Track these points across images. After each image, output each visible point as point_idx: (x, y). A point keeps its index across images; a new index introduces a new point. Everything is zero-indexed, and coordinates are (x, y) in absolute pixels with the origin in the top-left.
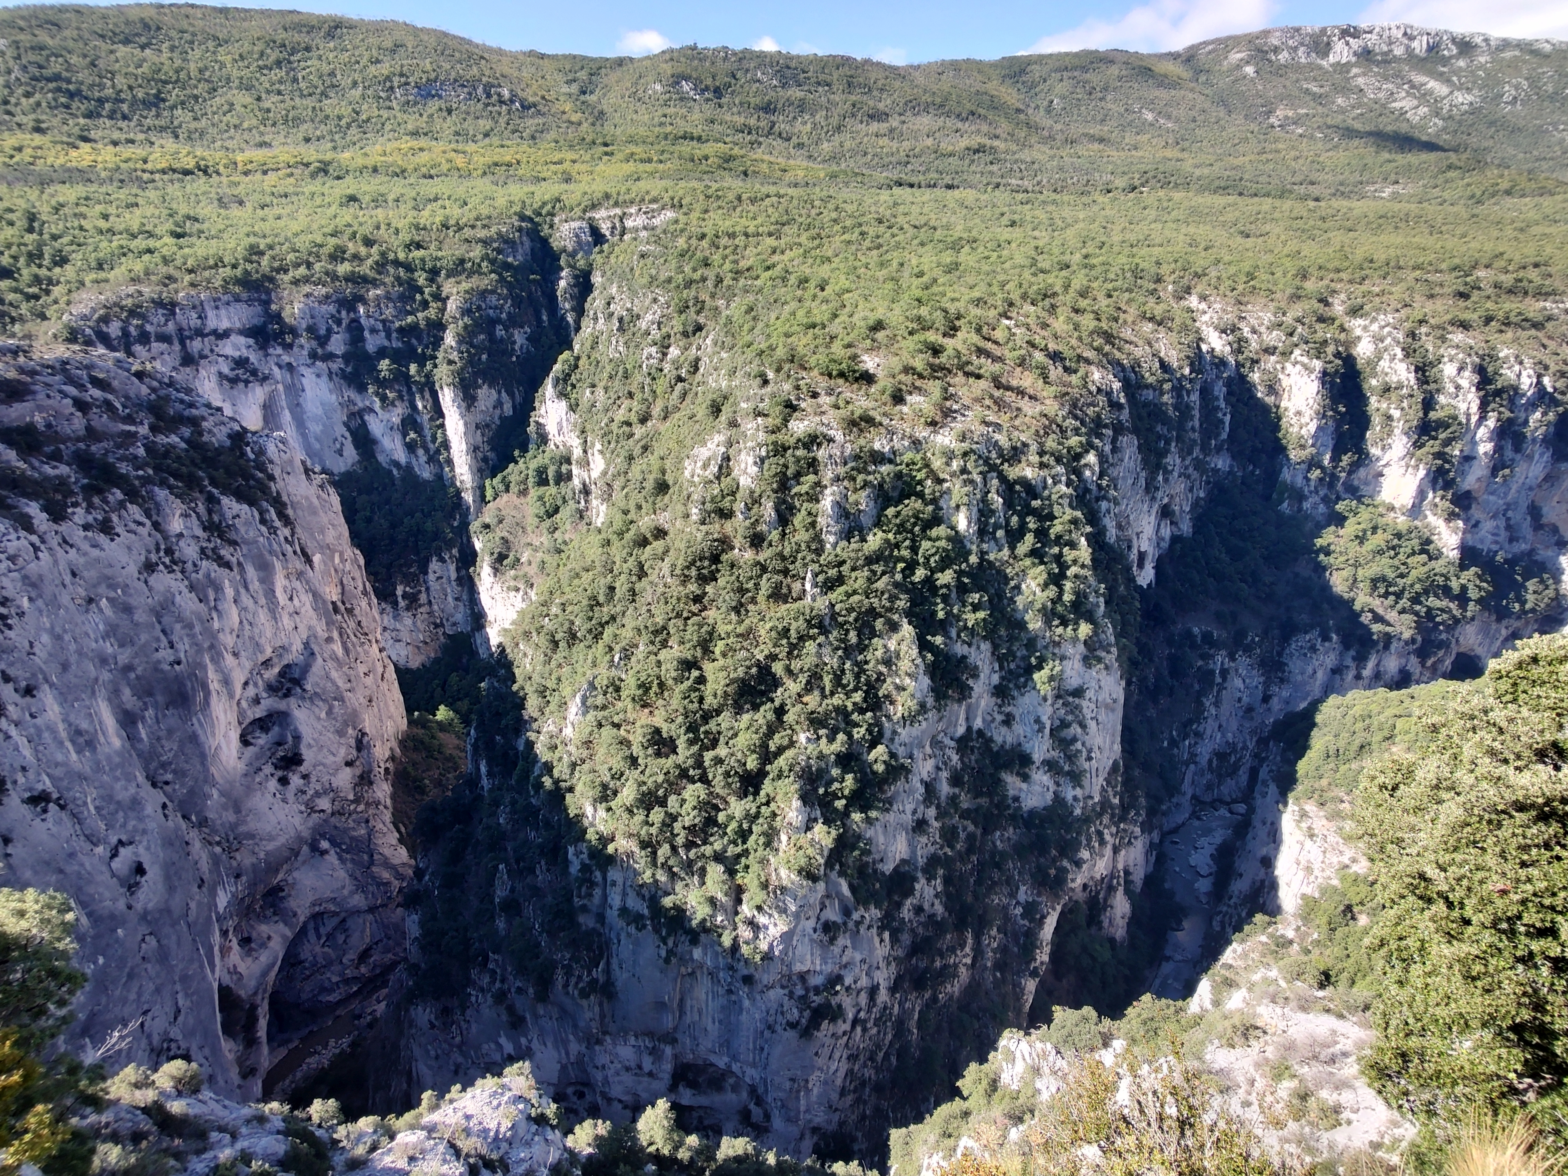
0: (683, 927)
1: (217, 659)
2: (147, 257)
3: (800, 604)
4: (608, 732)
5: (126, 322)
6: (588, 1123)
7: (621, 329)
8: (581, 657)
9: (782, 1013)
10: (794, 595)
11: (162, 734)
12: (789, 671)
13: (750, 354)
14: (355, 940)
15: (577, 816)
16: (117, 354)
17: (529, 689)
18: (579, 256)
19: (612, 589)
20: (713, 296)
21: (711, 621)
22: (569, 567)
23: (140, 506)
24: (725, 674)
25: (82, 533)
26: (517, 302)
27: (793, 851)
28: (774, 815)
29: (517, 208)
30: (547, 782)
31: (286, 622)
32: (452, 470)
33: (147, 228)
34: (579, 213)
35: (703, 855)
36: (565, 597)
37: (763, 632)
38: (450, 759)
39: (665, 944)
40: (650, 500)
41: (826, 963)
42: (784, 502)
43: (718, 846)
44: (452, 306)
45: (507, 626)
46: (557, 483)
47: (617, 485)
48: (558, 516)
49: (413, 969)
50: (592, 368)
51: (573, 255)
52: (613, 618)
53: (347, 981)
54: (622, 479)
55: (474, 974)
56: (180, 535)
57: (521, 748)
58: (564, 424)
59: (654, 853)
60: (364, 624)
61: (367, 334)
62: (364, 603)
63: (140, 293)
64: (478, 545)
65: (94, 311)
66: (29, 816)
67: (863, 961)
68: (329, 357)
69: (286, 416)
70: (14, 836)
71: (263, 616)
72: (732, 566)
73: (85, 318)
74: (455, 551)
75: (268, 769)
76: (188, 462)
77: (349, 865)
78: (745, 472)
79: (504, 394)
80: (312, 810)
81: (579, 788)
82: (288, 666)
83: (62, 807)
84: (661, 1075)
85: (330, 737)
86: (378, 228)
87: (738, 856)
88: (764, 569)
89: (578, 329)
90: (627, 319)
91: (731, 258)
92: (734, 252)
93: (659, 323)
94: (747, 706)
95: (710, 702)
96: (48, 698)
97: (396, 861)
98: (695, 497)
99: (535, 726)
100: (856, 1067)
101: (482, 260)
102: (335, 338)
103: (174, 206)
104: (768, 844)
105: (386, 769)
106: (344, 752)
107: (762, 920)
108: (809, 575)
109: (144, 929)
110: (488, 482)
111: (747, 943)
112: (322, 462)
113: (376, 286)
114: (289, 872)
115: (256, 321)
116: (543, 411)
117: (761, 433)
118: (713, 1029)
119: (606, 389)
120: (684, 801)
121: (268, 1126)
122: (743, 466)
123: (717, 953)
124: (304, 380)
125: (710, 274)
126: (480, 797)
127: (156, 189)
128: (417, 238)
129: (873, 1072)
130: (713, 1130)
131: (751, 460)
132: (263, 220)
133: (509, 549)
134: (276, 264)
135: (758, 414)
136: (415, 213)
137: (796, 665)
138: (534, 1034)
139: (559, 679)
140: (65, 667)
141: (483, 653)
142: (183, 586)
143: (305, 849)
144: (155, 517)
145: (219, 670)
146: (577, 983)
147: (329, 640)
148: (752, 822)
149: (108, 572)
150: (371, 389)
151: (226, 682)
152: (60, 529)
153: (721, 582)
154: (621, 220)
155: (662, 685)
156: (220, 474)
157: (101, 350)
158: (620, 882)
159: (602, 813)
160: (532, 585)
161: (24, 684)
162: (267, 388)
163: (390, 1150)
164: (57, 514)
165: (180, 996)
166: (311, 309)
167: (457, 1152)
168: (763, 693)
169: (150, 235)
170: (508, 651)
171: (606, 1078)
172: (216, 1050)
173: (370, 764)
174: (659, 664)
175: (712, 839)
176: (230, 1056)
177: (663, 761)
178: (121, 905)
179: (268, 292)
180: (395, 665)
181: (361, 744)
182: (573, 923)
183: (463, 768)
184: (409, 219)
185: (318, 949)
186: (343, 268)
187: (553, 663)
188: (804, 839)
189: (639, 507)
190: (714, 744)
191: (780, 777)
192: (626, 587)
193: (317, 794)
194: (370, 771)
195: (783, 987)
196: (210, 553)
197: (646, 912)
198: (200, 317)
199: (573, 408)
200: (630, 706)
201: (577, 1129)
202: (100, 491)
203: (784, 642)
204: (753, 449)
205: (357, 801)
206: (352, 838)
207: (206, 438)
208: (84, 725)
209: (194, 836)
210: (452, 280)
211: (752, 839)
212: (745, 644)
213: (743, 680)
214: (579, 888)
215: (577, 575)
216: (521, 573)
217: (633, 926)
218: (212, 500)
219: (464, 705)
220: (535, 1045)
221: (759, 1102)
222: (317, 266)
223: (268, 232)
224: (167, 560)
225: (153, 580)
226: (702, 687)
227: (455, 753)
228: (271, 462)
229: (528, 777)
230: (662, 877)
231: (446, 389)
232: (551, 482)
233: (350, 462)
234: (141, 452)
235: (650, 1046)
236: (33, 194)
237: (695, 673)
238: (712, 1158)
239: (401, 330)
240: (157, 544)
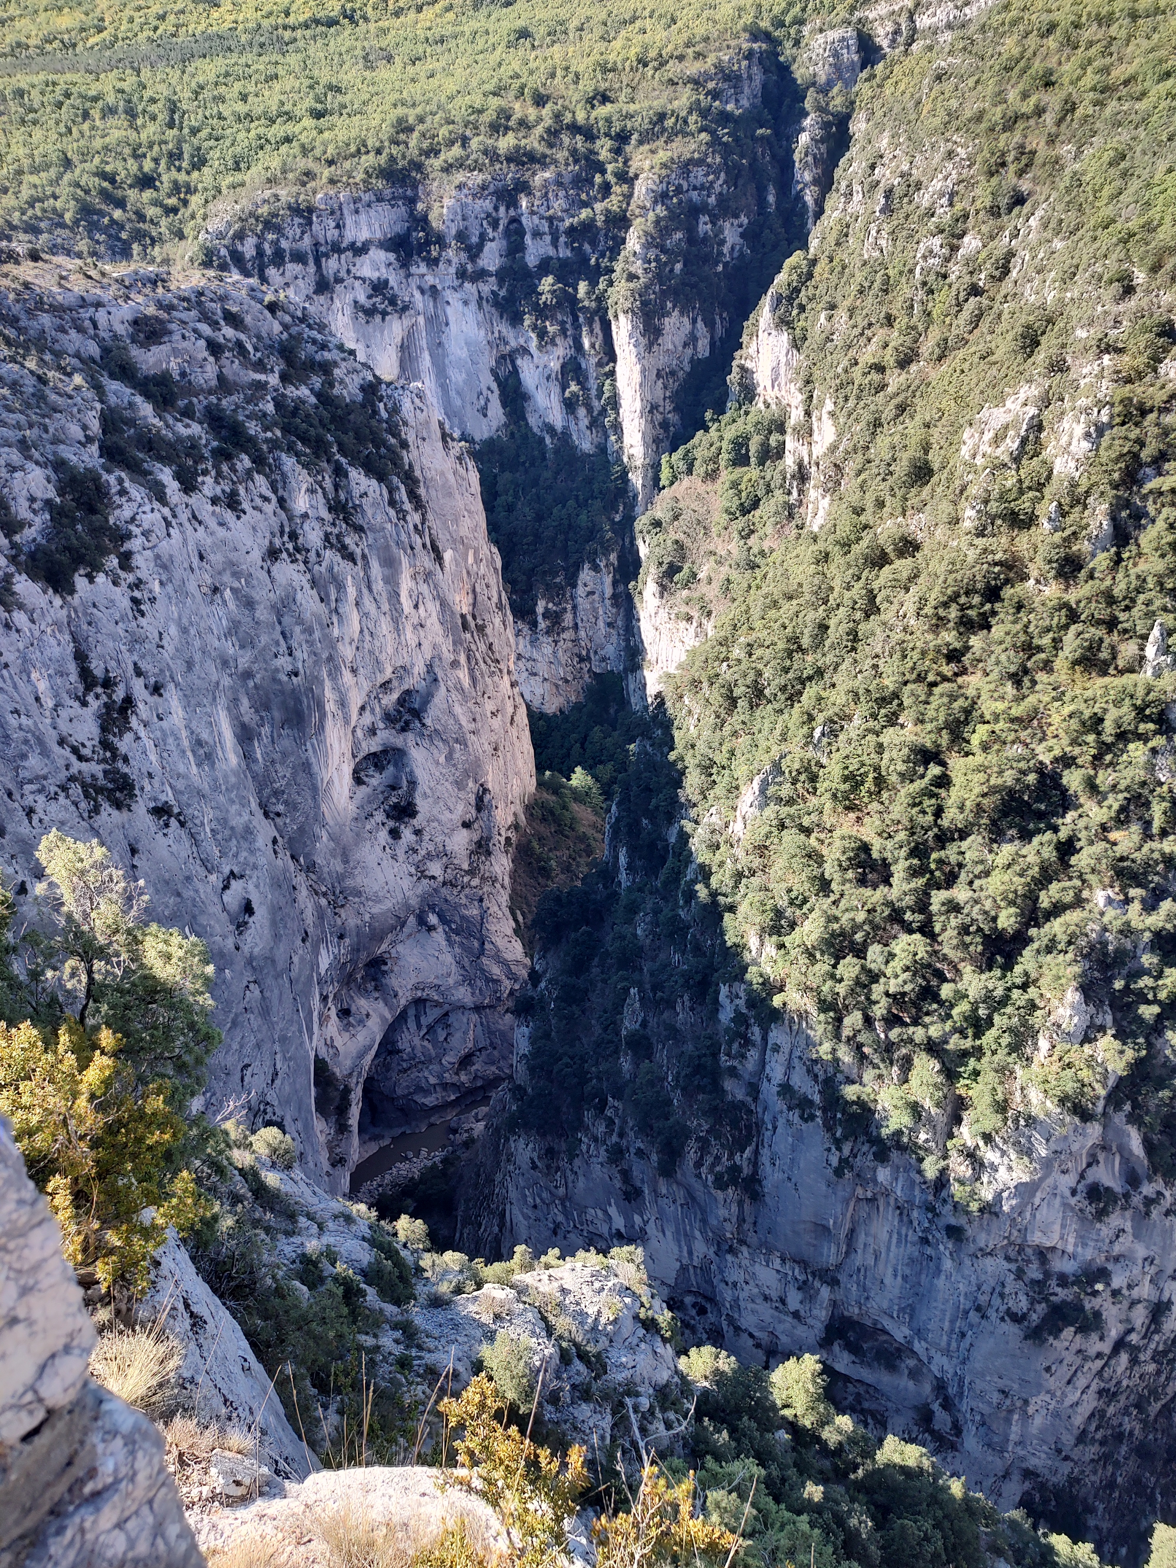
0: (867, 1133)
1: (335, 673)
2: (284, 149)
3: (1127, 680)
4: (791, 838)
5: (261, 237)
6: (708, 1350)
7: (888, 210)
8: (767, 726)
9: (1002, 1295)
10: (1121, 663)
11: (277, 756)
12: (1092, 787)
13: (1107, 239)
14: (456, 1040)
15: (736, 945)
16: (251, 281)
17: (690, 761)
18: (835, 90)
19: (823, 628)
20: (1052, 141)
21: (971, 692)
22: (765, 590)
23: (267, 476)
24: (982, 777)
25: (210, 508)
26: (734, 175)
27: (1056, 1067)
28: (1032, 1006)
29: (748, 19)
30: (702, 892)
31: (410, 636)
32: (620, 439)
33: (286, 108)
34: (844, 14)
35: (911, 1040)
36: (755, 634)
37: (1056, 719)
38: (583, 838)
39: (839, 1149)
40: (899, 494)
41: (1085, 1245)
42: (1127, 504)
43: (935, 1031)
44: (641, 188)
45: (672, 670)
46: (761, 463)
47: (850, 468)
48: (757, 513)
49: (518, 1091)
50: (834, 278)
51: (825, 90)
52: (820, 673)
53: (445, 1086)
54: (859, 458)
55: (588, 1116)
56: (305, 516)
57: (673, 840)
58: (782, 370)
59: (839, 1020)
60: (496, 647)
61: (528, 239)
62: (497, 621)
63: (277, 197)
64: (643, 551)
65: (229, 224)
66: (154, 829)
67: (1149, 1260)
68: (481, 275)
69: (426, 361)
70: (140, 846)
71: (385, 626)
72: (1019, 607)
73: (220, 236)
74: (613, 557)
75: (380, 817)
76: (316, 422)
77: (458, 950)
78: (1066, 450)
79: (700, 324)
80: (422, 874)
81: (743, 909)
82: (408, 692)
83: (182, 824)
84: (810, 1321)
85: (447, 788)
86: (553, 75)
87: (964, 1055)
88: (1073, 616)
89: (820, 212)
90: (898, 192)
91: (1098, 63)
92: (1106, 52)
93: (952, 195)
94: (1012, 832)
95: (952, 817)
96: (173, 698)
97: (509, 956)
98: (973, 490)
99: (693, 813)
100: (1111, 1410)
101: (690, 113)
102: (489, 247)
103: (316, 73)
104: (1015, 1048)
105: (508, 839)
106: (462, 809)
107: (990, 1155)
108: (1156, 632)
109: (248, 976)
110: (665, 458)
111: (962, 1182)
112: (462, 425)
113: (544, 166)
114: (393, 943)
115: (400, 228)
116: (752, 350)
117: (1105, 383)
118: (894, 1286)
119: (852, 311)
120: (891, 956)
121: (354, 1228)
122: (1064, 439)
123: (913, 1183)
124: (449, 310)
125: (1053, 100)
126: (614, 896)
127: (297, 51)
128: (603, 86)
129: (1138, 1427)
130: (874, 1417)
131: (1079, 430)
132: (413, 80)
133: (683, 558)
134: (425, 145)
135: (1106, 347)
136: (601, 46)
137: (1105, 779)
138: (651, 1214)
139: (732, 753)
140: (190, 665)
141: (635, 703)
142: (304, 580)
143: (412, 920)
144: (281, 492)
145: (336, 689)
146: (713, 1165)
147: (455, 664)
148: (995, 1010)
149: (233, 556)
150: (528, 320)
151: (343, 704)
152: (191, 501)
153: (997, 631)
154: (911, 19)
155: (880, 782)
156: (349, 439)
157: (235, 276)
158: (786, 1048)
159: (770, 949)
160: (709, 614)
161: (152, 680)
162: (407, 322)
163: (476, 1298)
164: (189, 486)
165: (278, 1057)
166: (463, 206)
167: (549, 1330)
168: (1041, 816)
169: (289, 117)
170: (668, 704)
171: (736, 1300)
172: (308, 1127)
173: (489, 829)
174: (880, 749)
175: (927, 1019)
176: (322, 1139)
177: (868, 892)
178: (230, 942)
179: (415, 187)
180: (528, 707)
181: (481, 803)
182: (717, 1090)
183: (598, 855)
184: (595, 57)
185: (417, 1041)
186: (506, 143)
187: (727, 729)
188: (1078, 1054)
189: (880, 504)
190: (951, 880)
191: (1049, 949)
192: (844, 627)
193: (429, 856)
194: (489, 839)
195: (1008, 1259)
196: (334, 540)
197: (817, 1098)
198: (338, 226)
199: (796, 344)
200: (829, 805)
201: (693, 1351)
202: (228, 457)
203: (1091, 738)
204: (1087, 411)
205: (472, 872)
206: (463, 917)
207: (336, 391)
208: (205, 736)
209: (300, 880)
210: (646, 147)
211: (990, 1036)
212: (1024, 735)
213: (1011, 792)
214: (730, 1044)
215: (775, 604)
216: (696, 595)
217: (797, 1112)
218: (339, 472)
219: (606, 770)
220: (651, 1229)
221: (947, 1405)
222: (474, 143)
223: (419, 98)
224: (290, 546)
225: (276, 568)
226: (943, 792)
227: (590, 832)
228: (406, 424)
229: (677, 880)
230: (846, 1056)
231: (622, 317)
232: (753, 460)
233: (495, 425)
234: (270, 408)
235: (801, 1278)
236: (174, 75)
237: (935, 770)
238: (869, 1455)
239: (572, 230)
240: (282, 526)
